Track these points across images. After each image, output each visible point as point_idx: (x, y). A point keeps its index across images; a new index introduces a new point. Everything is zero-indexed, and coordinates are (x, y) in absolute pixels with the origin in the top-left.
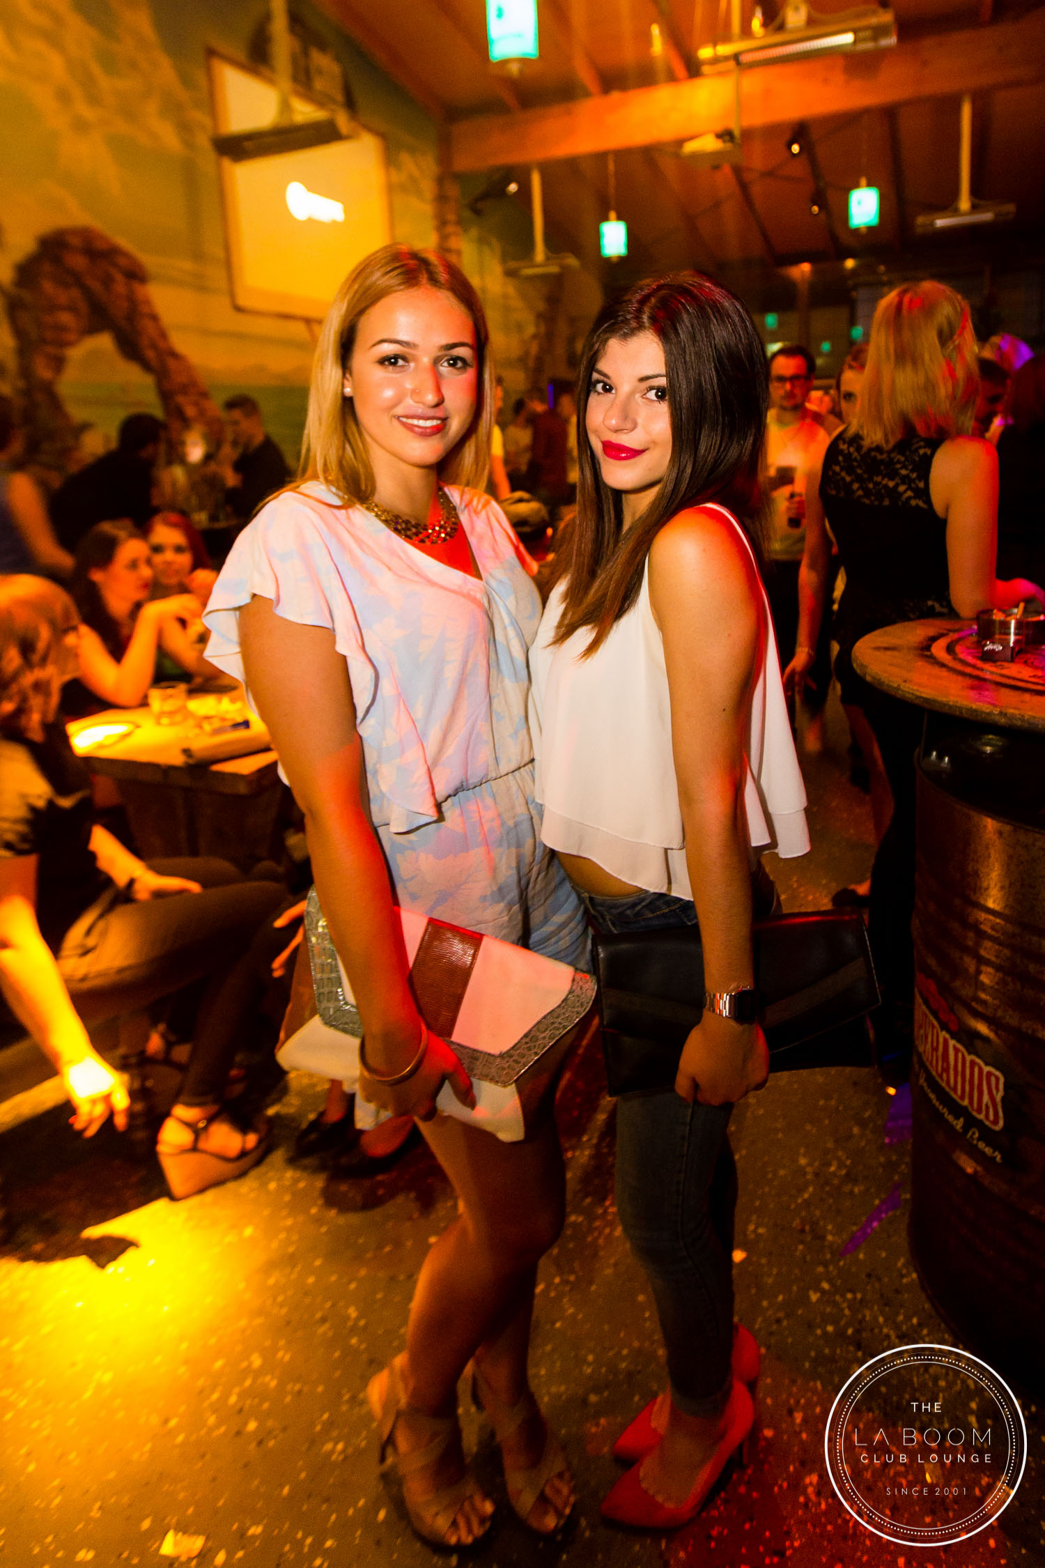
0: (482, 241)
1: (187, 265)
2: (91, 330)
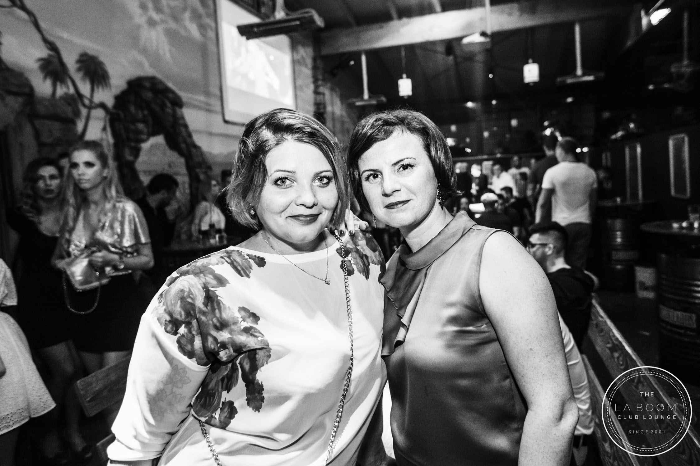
0: (332, 89)
1: (202, 98)
2: (154, 133)
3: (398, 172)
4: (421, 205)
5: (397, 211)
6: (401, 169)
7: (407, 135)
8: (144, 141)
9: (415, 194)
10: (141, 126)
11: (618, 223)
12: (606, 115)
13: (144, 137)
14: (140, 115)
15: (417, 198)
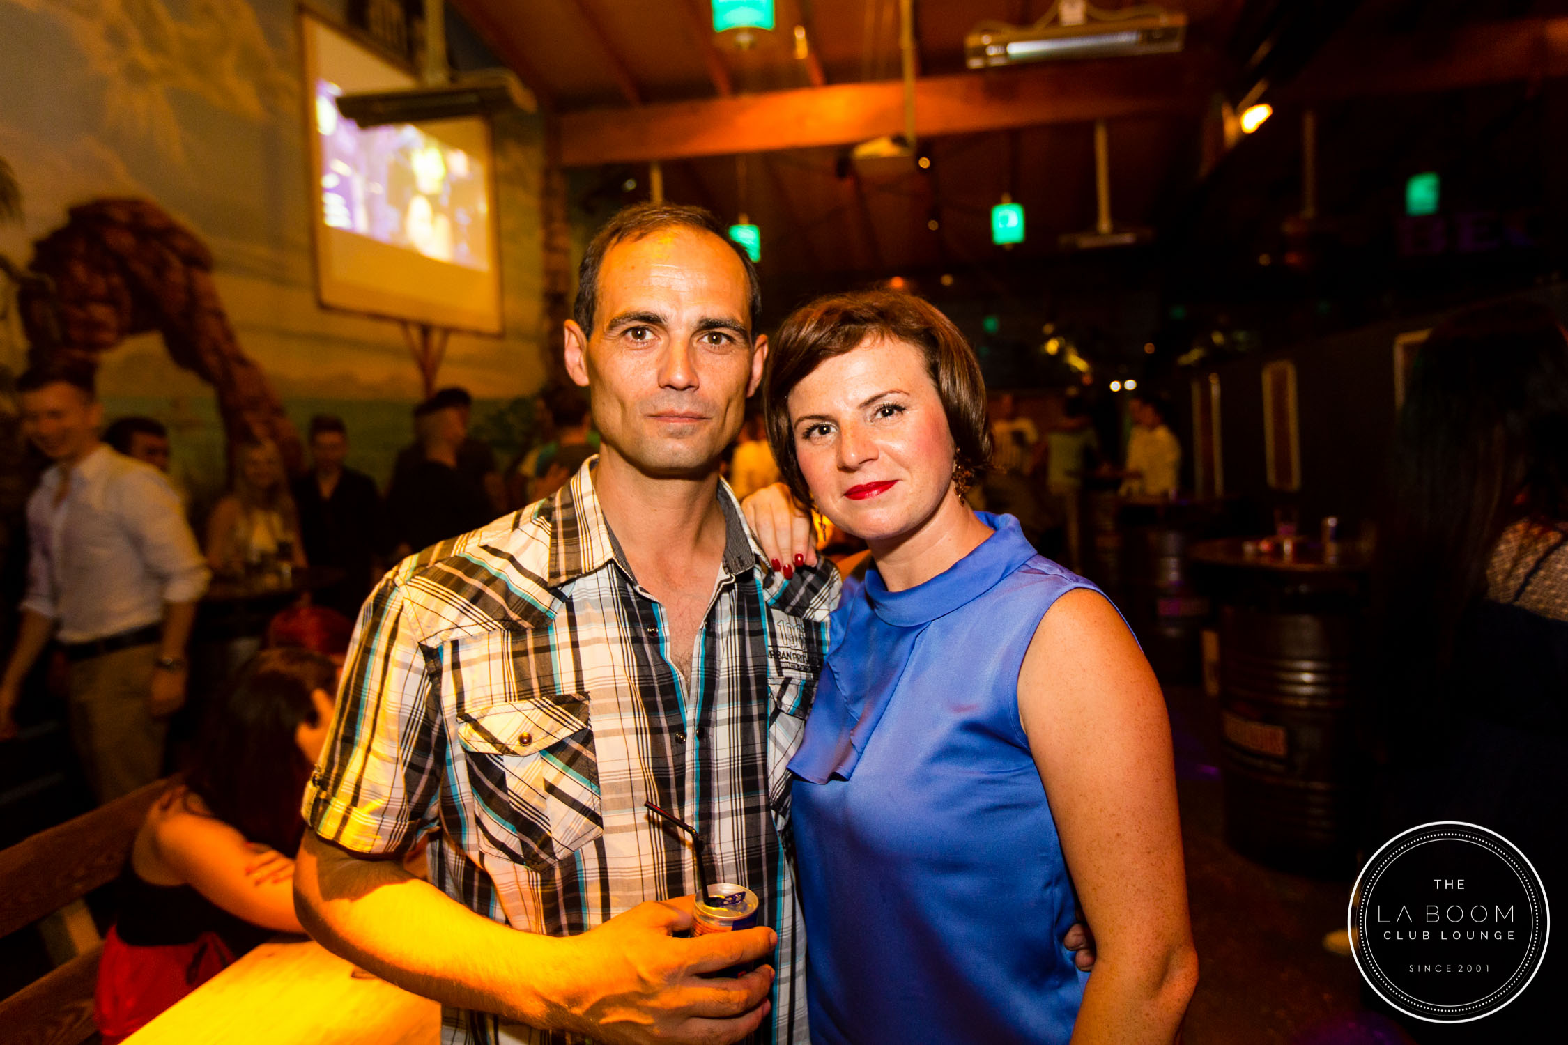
1: (261, 251)
2: (135, 328)
3: (871, 421)
4: (920, 492)
5: (869, 504)
6: (879, 415)
7: (891, 344)
8: (107, 346)
9: (908, 468)
10: (101, 312)
11: (1172, 541)
12: (1178, 312)
13: (107, 337)
14: (100, 285)
15: (912, 476)
